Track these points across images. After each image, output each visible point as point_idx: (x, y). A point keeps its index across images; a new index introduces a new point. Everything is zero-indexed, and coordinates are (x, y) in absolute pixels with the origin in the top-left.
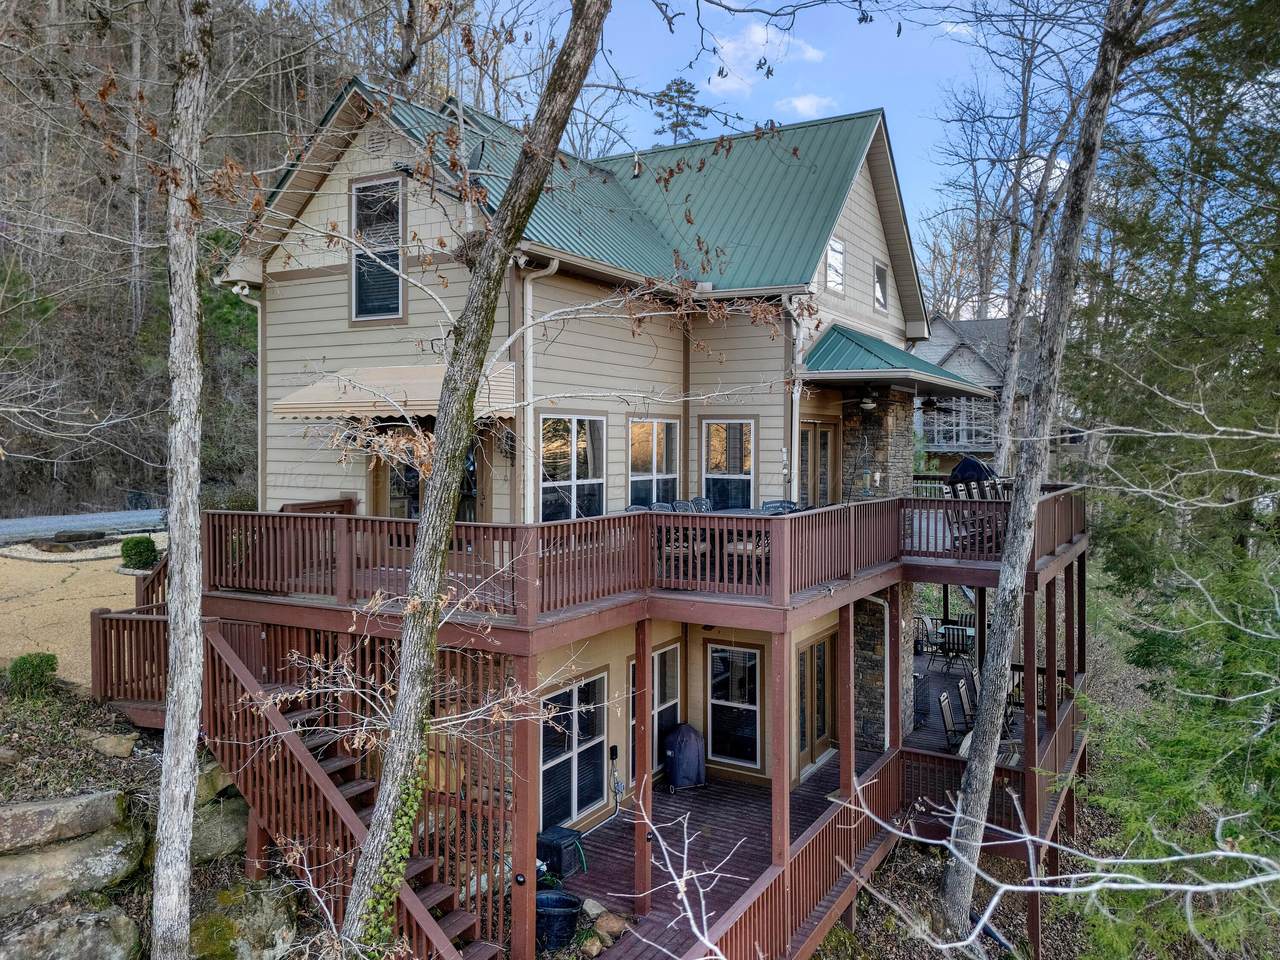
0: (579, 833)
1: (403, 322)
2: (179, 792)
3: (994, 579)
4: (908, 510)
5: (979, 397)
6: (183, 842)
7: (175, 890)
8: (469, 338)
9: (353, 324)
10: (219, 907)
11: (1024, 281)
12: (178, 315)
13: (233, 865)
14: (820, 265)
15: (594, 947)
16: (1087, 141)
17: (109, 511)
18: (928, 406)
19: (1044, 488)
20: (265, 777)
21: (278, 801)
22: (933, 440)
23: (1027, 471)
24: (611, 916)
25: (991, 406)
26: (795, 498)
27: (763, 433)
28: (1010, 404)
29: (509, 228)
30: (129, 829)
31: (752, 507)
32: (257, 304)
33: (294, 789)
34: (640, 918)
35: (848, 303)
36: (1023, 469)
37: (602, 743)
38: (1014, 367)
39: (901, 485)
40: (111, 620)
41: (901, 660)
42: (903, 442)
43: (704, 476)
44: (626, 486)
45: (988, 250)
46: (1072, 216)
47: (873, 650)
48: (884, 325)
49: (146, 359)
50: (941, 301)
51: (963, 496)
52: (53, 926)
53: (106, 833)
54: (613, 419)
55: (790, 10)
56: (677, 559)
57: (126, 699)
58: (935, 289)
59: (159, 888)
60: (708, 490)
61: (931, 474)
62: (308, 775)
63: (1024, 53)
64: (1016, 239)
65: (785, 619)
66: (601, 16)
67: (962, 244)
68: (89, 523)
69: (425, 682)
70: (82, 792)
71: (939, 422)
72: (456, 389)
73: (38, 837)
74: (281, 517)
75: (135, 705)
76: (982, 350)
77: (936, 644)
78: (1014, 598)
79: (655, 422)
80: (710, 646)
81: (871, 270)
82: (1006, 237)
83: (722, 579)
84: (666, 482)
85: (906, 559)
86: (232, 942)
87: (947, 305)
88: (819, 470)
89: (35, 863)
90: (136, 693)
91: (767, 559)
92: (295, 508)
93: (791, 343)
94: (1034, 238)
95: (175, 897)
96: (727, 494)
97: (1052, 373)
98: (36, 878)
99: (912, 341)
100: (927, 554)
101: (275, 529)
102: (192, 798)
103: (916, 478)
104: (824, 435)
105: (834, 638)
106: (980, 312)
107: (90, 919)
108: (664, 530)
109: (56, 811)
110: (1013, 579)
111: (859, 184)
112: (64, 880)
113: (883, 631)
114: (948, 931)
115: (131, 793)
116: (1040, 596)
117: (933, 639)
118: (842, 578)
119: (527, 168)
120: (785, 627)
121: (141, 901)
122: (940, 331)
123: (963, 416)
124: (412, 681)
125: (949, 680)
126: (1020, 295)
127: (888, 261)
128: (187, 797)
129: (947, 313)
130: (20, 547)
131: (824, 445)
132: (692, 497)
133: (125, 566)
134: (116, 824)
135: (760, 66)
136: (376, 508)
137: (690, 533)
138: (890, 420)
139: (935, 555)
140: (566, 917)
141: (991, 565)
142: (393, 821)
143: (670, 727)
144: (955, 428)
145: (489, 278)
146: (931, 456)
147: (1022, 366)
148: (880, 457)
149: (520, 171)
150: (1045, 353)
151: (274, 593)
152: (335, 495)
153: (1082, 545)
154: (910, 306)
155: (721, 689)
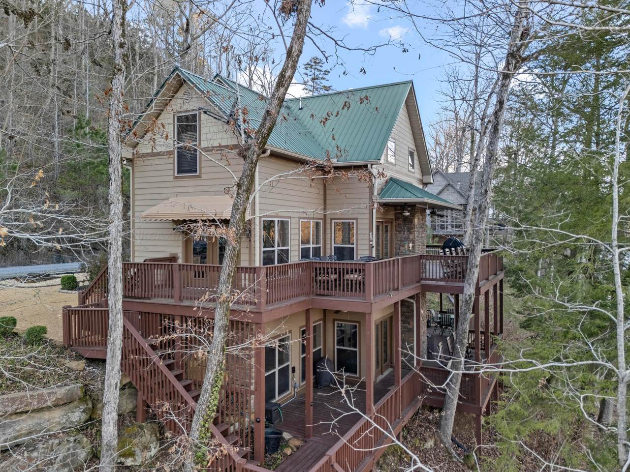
0: (279, 405)
1: (199, 176)
2: (113, 382)
3: (461, 290)
4: (424, 261)
5: (456, 210)
6: (115, 403)
7: (112, 424)
8: (244, 188)
9: (176, 178)
10: (126, 434)
11: (477, 156)
12: (113, 177)
13: (130, 417)
14: (385, 151)
15: (288, 451)
16: (501, 99)
17: (46, 264)
18: (433, 213)
19: (483, 251)
20: (146, 378)
21: (151, 388)
22: (435, 229)
23: (476, 243)
24: (295, 439)
25: (462, 213)
26: (374, 255)
27: (360, 227)
28: (470, 212)
29: (260, 143)
30: (86, 401)
31: (355, 259)
32: (130, 168)
33: (159, 383)
34: (307, 440)
35: (397, 168)
36: (474, 242)
37: (288, 365)
38: (472, 196)
39: (421, 249)
40: (72, 310)
41: (421, 328)
42: (421, 230)
43: (333, 245)
44: (299, 250)
45: (461, 140)
46: (494, 132)
47: (409, 324)
48: (413, 177)
49: (62, 191)
50: (439, 163)
51: (448, 254)
52: (57, 441)
53: (76, 403)
54: (293, 220)
55: (374, 48)
56: (324, 282)
57: (79, 345)
58: (437, 157)
59: (105, 423)
60: (335, 252)
61: (435, 244)
62: (165, 376)
63: (477, 51)
64: (473, 137)
65: (371, 307)
66: (298, 56)
67: (448, 137)
68: (39, 270)
69: (225, 331)
70: (65, 385)
71: (438, 221)
72: (238, 209)
73: (49, 403)
74: (144, 264)
75: (83, 348)
76: (458, 187)
77: (437, 322)
78: (470, 298)
79: (312, 221)
80: (336, 322)
81: (407, 153)
82: (468, 134)
83: (343, 290)
84: (316, 248)
85: (423, 282)
86: (133, 449)
87: (442, 165)
88: (384, 243)
89: (46, 415)
90: (84, 343)
91: (363, 282)
92: (150, 260)
93: (372, 187)
94: (481, 137)
95: (111, 427)
96: (343, 253)
97: (486, 200)
98: (48, 421)
99: (425, 184)
100: (432, 280)
101: (145, 270)
102: (119, 384)
103: (428, 246)
104: (386, 227)
105: (391, 318)
106: (457, 169)
107: (72, 439)
108: (318, 269)
109: (56, 393)
110: (470, 290)
111: (402, 113)
112: (59, 423)
113: (413, 315)
114: (442, 445)
115: (86, 385)
116: (482, 298)
117: (435, 320)
118: (395, 290)
119: (268, 118)
120: (371, 311)
121: (91, 432)
122: (438, 178)
123: (449, 217)
124: (220, 330)
125: (442, 338)
126: (475, 162)
127: (415, 148)
128: (116, 384)
129: (442, 169)
130: (10, 281)
131: (387, 231)
132: (328, 255)
133: (62, 289)
134: (80, 399)
135: (361, 71)
136: (186, 259)
137: (330, 270)
138: (416, 220)
139: (436, 280)
140: (276, 439)
141: (460, 284)
142: (211, 389)
143: (318, 359)
144: (445, 224)
145: (252, 163)
146: (434, 236)
147: (475, 195)
148: (411, 237)
149: (265, 119)
150: (483, 191)
151: (145, 298)
152: (167, 255)
153: (501, 276)
154: (425, 169)
155: (341, 342)
